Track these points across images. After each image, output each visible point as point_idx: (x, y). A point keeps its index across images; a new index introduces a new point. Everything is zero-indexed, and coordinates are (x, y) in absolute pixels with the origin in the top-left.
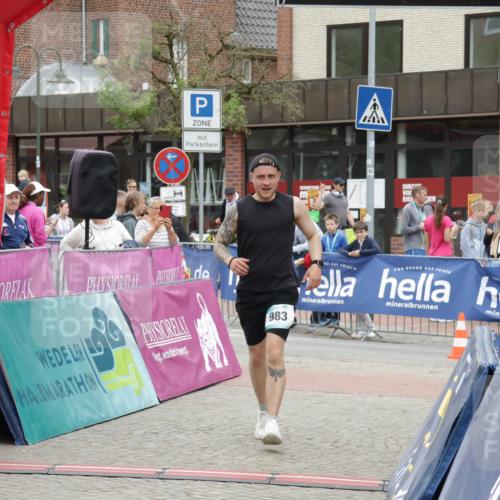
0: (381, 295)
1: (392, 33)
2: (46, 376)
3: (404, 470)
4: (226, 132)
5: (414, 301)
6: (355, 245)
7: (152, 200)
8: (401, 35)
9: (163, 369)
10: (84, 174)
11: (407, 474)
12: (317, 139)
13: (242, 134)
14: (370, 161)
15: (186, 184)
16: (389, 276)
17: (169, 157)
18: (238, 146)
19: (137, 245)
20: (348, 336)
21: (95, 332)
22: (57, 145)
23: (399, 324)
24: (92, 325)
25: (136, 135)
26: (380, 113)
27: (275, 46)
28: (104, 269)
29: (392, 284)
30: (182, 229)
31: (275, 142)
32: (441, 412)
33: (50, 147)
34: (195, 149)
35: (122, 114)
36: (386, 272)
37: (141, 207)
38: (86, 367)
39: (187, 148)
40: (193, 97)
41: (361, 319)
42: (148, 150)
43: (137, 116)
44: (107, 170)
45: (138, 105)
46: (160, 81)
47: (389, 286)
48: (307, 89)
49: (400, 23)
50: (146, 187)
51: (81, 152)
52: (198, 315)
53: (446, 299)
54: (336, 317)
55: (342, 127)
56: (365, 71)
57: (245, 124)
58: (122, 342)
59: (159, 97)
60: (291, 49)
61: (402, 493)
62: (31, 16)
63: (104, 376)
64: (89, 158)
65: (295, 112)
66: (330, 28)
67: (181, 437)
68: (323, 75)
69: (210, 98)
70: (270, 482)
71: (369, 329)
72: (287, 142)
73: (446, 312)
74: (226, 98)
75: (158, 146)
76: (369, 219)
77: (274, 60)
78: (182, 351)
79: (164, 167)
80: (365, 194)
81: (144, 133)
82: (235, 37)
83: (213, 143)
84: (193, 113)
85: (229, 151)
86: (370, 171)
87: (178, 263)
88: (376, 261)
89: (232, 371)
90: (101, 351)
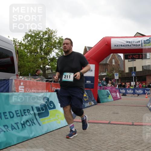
2: (102, 97)
9: (114, 98)
21: (107, 94)
34: (116, 79)
52: (117, 93)
58: (110, 95)
63: (108, 98)
89: (121, 98)
90: (108, 95)
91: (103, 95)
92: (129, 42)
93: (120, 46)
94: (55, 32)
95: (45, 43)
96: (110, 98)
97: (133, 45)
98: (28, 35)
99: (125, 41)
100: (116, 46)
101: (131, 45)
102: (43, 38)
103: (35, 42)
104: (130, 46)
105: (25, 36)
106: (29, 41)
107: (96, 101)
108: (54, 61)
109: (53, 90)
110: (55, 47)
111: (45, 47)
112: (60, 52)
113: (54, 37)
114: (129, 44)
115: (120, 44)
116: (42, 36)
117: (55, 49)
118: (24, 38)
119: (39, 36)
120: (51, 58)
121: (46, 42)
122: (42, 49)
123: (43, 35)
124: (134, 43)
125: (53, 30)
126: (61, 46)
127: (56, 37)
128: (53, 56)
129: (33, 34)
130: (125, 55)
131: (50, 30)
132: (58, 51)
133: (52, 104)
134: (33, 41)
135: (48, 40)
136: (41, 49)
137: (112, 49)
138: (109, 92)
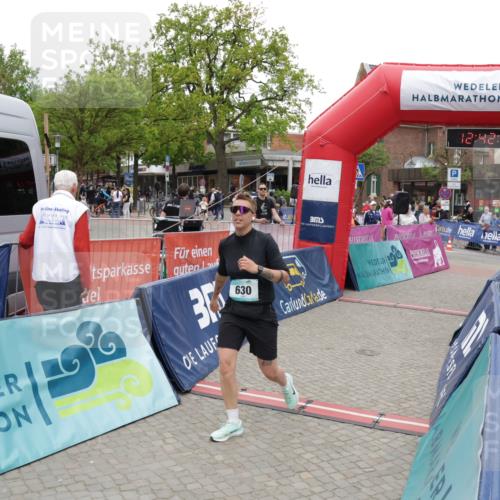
9: (417, 267)
21: (391, 254)
38: (387, 265)
40: (452, 170)
52: (434, 248)
58: (402, 257)
63: (393, 268)
69: (457, 171)
78: (426, 260)
90: (393, 260)
91: (375, 262)
92: (466, 86)
93: (432, 98)
94: (259, 12)
95: (224, 49)
96: (403, 269)
97: (478, 99)
98: (167, 21)
99: (450, 82)
100: (417, 98)
101: (472, 99)
102: (219, 31)
103: (190, 45)
104: (469, 99)
105: (159, 28)
106: (172, 44)
107: (337, 287)
108: (254, 110)
109: (178, 255)
110: (258, 64)
111: (224, 64)
112: (273, 81)
113: (256, 30)
114: (466, 94)
115: (433, 93)
116: (213, 25)
117: (259, 71)
118: (154, 32)
119: (206, 24)
120: (244, 103)
121: (229, 47)
122: (214, 69)
123: (218, 21)
124: (484, 92)
125: (252, 6)
126: (277, 62)
127: (261, 27)
128: (253, 95)
129: (185, 20)
130: (449, 131)
131: (242, 5)
132: (269, 77)
133: (111, 344)
134: (182, 43)
135: (235, 41)
136: (211, 69)
137: (402, 108)
138: (400, 247)
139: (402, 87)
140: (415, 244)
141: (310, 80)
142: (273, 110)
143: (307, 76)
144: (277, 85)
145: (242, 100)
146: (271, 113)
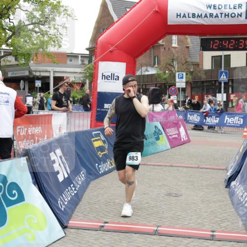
0: (225, 122)
1: (228, 58)
3: (231, 165)
4: (187, 83)
5: (234, 123)
6: (219, 110)
7: (169, 99)
8: (230, 58)
9: (172, 140)
10: (152, 93)
11: (232, 166)
12: (209, 84)
13: (190, 83)
14: (222, 89)
15: (177, 95)
16: (228, 117)
17: (173, 89)
18: (190, 86)
19: (165, 110)
20: (217, 132)
22: (146, 86)
23: (229, 129)
24: (154, 129)
25: (165, 84)
26: (225, 77)
27: (199, 61)
28: (157, 116)
29: (228, 119)
30: (176, 106)
31: (198, 85)
32: (241, 151)
33: (144, 87)
34: (179, 87)
35: (161, 79)
36: (226, 116)
37: (166, 101)
38: (153, 139)
39: (177, 86)
40: (179, 74)
41: (220, 128)
42: (168, 87)
43: (165, 79)
44: (158, 92)
45: (165, 76)
46: (171, 71)
47: (227, 120)
48: (207, 72)
49: (230, 55)
50: (167, 96)
51: (152, 88)
52: (180, 127)
53: (242, 123)
54: (214, 128)
55: (215, 81)
56: (221, 67)
57: (191, 80)
58: (162, 134)
59: (170, 74)
60: (203, 62)
61: (231, 170)
62: (140, 56)
63: (157, 142)
64: (154, 89)
65: (204, 77)
66: (212, 57)
67: (176, 157)
68: (211, 68)
69: (183, 74)
70: (198, 168)
71: (222, 130)
72: (201, 85)
73: (242, 126)
74: (187, 74)
75: (170, 86)
76: (222, 103)
77: (199, 65)
78: (176, 136)
79: (171, 91)
80: (221, 97)
81: (167, 83)
82: (189, 60)
83: (183, 85)
84: (179, 78)
85: (187, 87)
86: (223, 91)
87: (175, 115)
88: (224, 114)
89: (189, 141)
90: (157, 136)
93: (191, 15)
96: (164, 143)
97: (223, 15)
99: (203, 4)
100: (180, 16)
101: (219, 15)
104: (217, 16)
108: (22, 33)
112: (36, 10)
114: (214, 12)
115: (191, 12)
117: (24, 2)
120: (14, 26)
124: (228, 11)
128: (20, 21)
133: (14, 192)
137: (169, 23)
138: (160, 127)
139: (169, 8)
140: (169, 125)
141: (65, 10)
142: (36, 32)
143: (63, 6)
144: (40, 12)
145: (12, 24)
146: (35, 35)
